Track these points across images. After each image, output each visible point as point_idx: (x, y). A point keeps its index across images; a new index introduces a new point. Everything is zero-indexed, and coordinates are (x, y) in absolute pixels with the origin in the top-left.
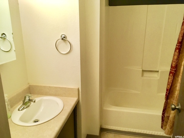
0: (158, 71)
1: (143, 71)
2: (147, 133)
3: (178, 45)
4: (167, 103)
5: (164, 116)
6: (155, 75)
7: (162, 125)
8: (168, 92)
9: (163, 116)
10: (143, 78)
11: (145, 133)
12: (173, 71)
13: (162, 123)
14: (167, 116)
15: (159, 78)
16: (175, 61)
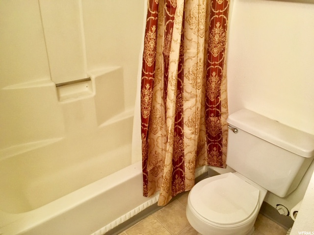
0: (89, 80)
1: (58, 86)
2: (123, 221)
3: (154, 13)
4: (148, 146)
5: (147, 173)
6: (84, 88)
7: (144, 191)
8: (147, 125)
9: (145, 174)
10: (63, 103)
11: (118, 224)
12: (150, 78)
13: (144, 188)
14: (151, 171)
15: (94, 94)
16: (152, 53)
